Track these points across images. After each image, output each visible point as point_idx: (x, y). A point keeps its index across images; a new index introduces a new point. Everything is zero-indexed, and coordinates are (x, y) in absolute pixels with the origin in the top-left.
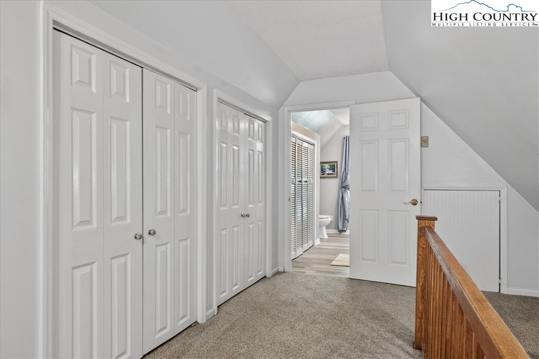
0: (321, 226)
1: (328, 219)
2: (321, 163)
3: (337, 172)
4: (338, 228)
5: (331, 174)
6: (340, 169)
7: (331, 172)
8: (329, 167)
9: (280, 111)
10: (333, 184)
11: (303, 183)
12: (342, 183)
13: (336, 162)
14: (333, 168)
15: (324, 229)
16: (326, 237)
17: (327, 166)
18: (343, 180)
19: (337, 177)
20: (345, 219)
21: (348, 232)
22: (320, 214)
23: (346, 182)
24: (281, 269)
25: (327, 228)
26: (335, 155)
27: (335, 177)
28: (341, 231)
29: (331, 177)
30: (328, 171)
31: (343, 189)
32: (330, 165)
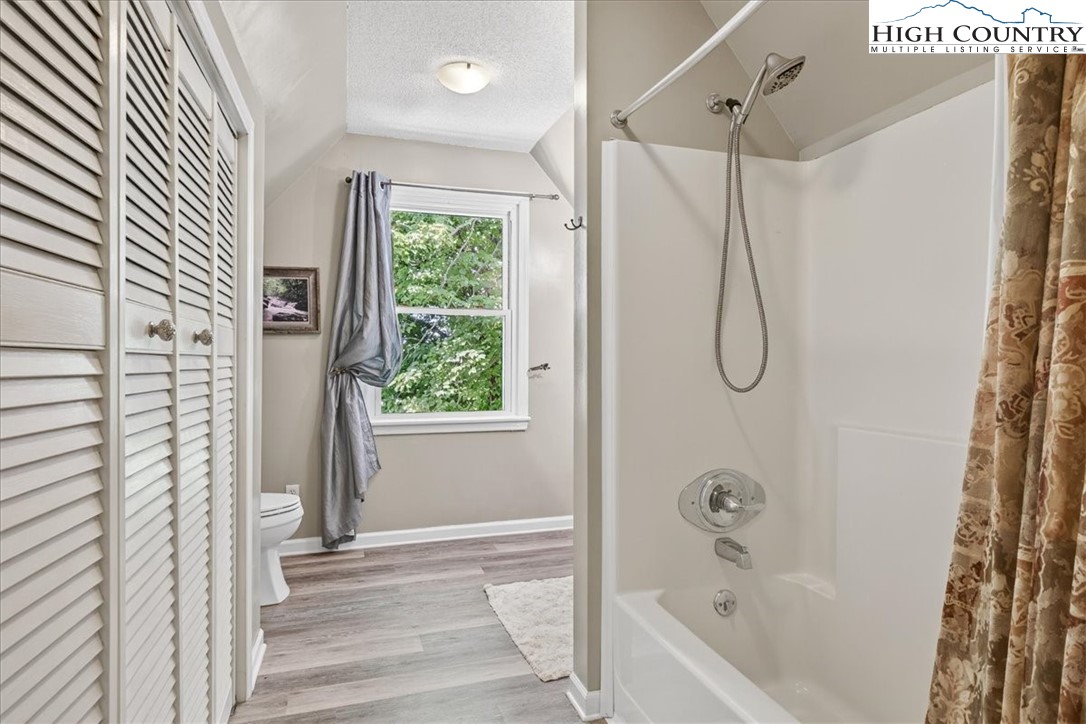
0: (264, 549)
1: (296, 511)
3: (317, 311)
4: (324, 532)
5: (290, 318)
6: (328, 297)
7: (290, 309)
8: (282, 289)
10: (299, 357)
11: (181, 348)
12: (337, 357)
13: (315, 271)
14: (299, 293)
15: (274, 556)
16: (283, 591)
17: (279, 285)
18: (342, 346)
19: (316, 330)
20: (351, 491)
23: (359, 348)
26: (311, 250)
27: (305, 331)
28: (335, 543)
29: (289, 331)
30: (279, 311)
31: (344, 378)
32: (285, 282)
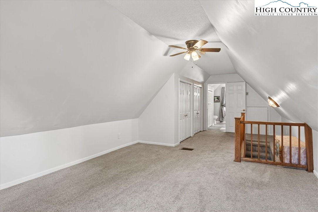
0: (214, 119)
1: (217, 117)
2: (214, 97)
4: (220, 121)
6: (221, 99)
7: (217, 100)
9: (205, 83)
10: (218, 104)
11: (209, 104)
13: (219, 96)
14: (218, 98)
15: (215, 120)
16: (216, 123)
17: (216, 98)
18: (222, 103)
19: (219, 102)
20: (223, 117)
21: (224, 122)
22: (214, 115)
24: (205, 130)
25: (216, 121)
26: (219, 94)
27: (218, 102)
28: (221, 122)
29: (217, 102)
30: (216, 100)
31: (222, 106)
